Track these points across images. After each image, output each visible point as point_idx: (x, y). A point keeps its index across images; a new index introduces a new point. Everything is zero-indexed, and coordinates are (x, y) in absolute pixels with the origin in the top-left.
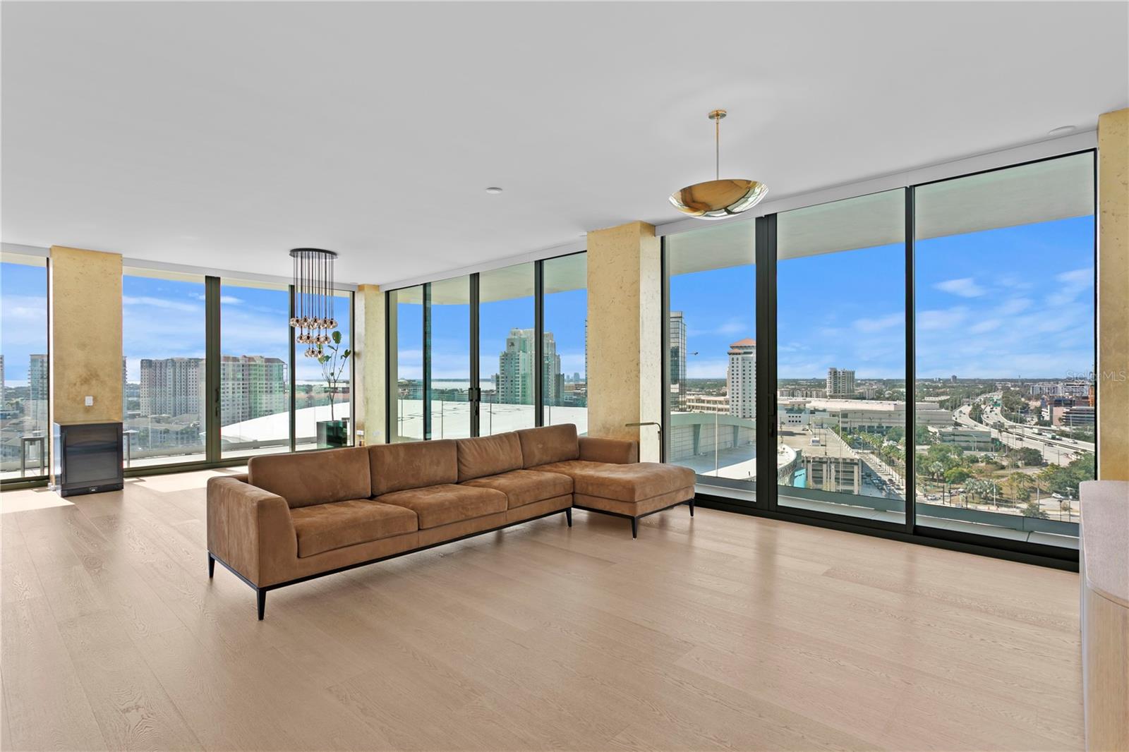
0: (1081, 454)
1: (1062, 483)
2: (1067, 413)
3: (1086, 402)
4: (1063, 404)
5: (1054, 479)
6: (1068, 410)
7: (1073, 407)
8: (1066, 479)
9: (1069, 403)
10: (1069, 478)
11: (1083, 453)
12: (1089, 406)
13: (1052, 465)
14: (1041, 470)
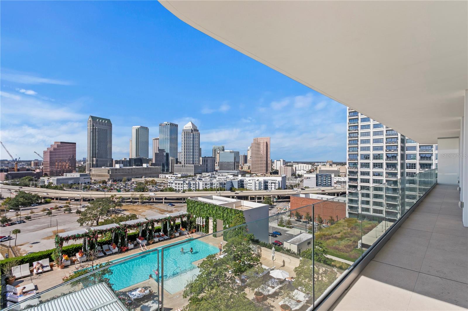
0: (17, 192)
1: (14, 205)
2: (6, 175)
3: (13, 170)
4: (3, 171)
5: (10, 204)
6: (7, 174)
7: (9, 172)
8: (16, 203)
9: (7, 171)
10: (17, 202)
11: (18, 191)
12: (15, 171)
13: (8, 198)
14: (3, 200)
